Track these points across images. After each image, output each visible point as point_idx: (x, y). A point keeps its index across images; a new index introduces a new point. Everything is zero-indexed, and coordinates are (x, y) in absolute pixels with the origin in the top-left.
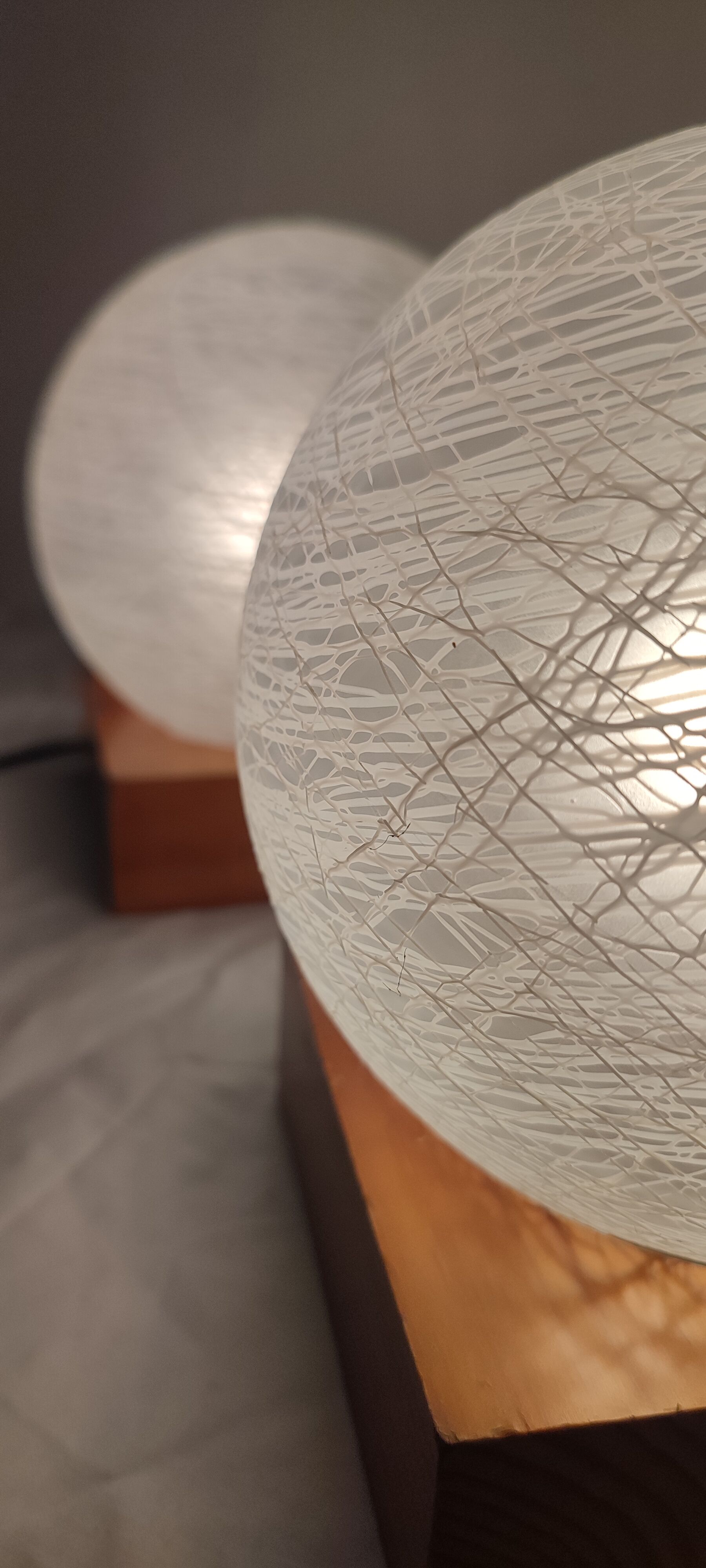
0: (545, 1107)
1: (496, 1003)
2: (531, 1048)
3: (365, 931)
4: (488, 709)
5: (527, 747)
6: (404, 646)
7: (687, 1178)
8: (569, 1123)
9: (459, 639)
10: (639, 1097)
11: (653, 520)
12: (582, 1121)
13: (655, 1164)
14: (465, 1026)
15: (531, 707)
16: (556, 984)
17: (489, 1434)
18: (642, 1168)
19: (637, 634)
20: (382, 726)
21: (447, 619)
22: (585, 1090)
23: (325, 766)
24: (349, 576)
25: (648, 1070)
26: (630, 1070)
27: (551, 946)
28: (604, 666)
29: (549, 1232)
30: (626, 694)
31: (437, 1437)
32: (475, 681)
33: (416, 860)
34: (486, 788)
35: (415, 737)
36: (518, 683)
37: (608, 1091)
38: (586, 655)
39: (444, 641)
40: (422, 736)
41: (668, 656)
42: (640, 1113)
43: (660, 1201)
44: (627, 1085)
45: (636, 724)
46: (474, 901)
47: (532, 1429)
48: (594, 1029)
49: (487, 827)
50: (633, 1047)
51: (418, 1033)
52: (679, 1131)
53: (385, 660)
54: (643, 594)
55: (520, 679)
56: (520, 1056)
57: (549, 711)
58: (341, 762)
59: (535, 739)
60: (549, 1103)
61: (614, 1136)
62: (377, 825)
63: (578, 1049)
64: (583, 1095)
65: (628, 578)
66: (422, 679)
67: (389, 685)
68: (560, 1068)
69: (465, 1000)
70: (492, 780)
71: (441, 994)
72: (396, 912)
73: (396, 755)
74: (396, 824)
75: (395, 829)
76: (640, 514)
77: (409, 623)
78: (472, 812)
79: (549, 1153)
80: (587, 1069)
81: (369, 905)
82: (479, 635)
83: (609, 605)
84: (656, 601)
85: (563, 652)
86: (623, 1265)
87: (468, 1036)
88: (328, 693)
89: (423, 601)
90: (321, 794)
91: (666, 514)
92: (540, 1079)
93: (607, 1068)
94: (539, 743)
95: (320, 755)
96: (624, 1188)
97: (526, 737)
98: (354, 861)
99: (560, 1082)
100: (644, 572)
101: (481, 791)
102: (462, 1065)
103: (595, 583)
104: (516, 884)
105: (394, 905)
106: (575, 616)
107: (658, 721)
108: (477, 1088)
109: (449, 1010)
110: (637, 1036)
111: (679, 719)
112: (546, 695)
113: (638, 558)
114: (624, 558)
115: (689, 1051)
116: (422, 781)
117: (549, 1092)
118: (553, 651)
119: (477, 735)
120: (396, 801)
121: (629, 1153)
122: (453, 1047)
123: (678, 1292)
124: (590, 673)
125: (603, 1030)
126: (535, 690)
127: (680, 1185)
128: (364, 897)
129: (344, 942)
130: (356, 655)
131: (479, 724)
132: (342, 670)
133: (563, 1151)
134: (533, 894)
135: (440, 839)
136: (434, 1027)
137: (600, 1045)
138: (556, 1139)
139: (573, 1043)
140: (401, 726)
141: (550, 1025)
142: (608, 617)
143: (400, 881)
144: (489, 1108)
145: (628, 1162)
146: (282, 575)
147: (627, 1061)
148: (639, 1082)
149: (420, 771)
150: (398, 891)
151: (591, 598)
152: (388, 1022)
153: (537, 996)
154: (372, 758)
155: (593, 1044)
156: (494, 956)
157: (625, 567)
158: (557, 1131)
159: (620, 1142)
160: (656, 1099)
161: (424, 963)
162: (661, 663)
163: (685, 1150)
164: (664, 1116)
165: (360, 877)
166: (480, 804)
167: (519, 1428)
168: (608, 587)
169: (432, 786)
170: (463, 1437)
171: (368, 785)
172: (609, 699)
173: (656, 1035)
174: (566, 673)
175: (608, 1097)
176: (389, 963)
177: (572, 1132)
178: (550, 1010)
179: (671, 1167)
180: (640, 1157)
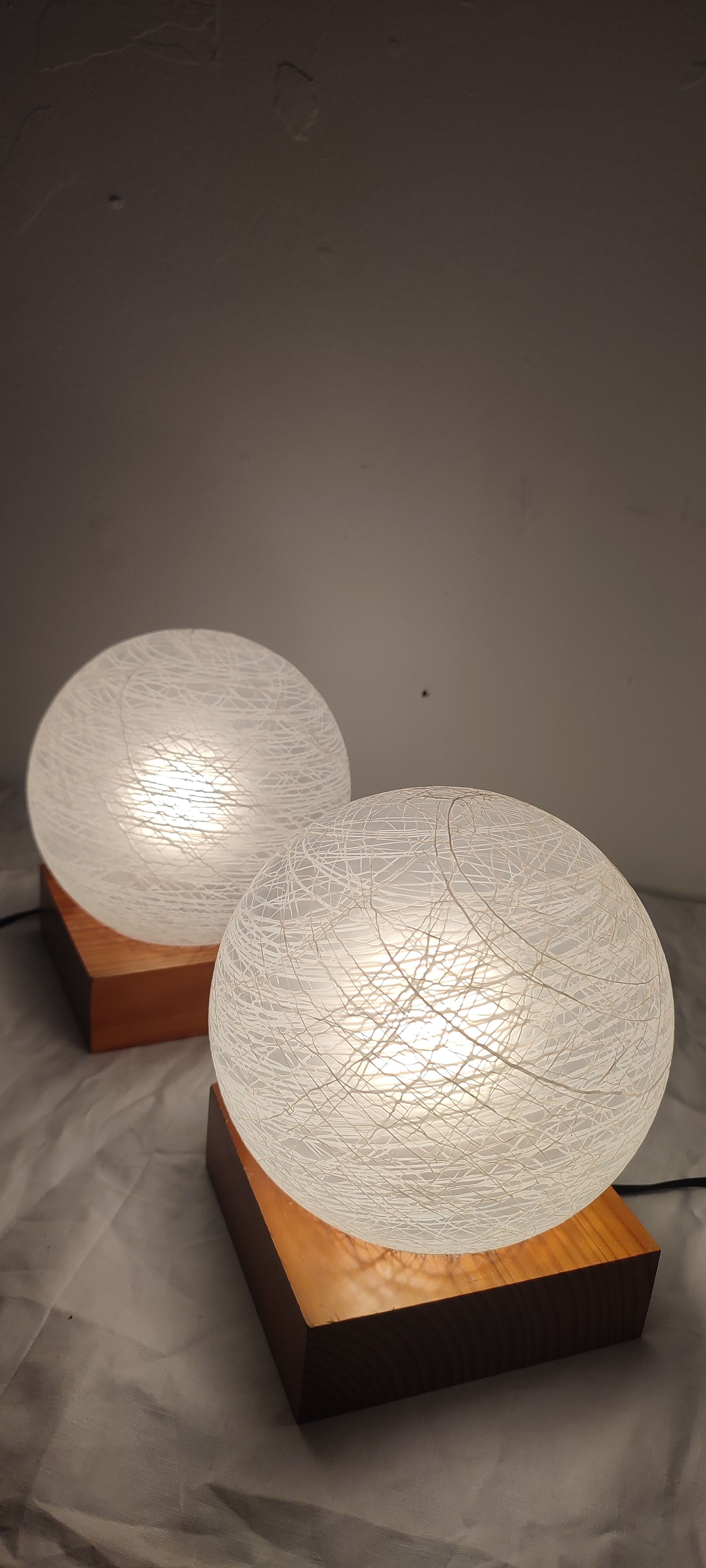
0: (343, 1204)
1: (325, 1171)
2: (338, 1186)
3: (276, 1142)
4: (323, 1080)
5: (336, 1095)
6: (293, 1052)
7: (393, 1227)
8: (352, 1210)
9: (313, 1055)
10: (375, 1203)
11: (375, 1027)
12: (356, 1209)
13: (381, 1222)
14: (314, 1177)
15: (337, 1081)
16: (346, 1167)
17: (325, 1323)
18: (378, 1224)
19: (370, 1063)
20: (285, 1078)
21: (309, 1047)
22: (356, 1200)
23: (262, 1085)
24: (271, 1019)
25: (377, 1194)
26: (371, 1194)
27: (344, 1156)
28: (360, 1073)
29: (346, 1241)
30: (367, 1082)
31: (307, 1326)
32: (318, 1070)
33: (298, 1124)
34: (323, 1105)
35: (297, 1084)
36: (333, 1074)
37: (365, 1200)
38: (354, 1068)
39: (308, 1054)
40: (300, 1084)
41: (380, 1072)
42: (376, 1207)
43: (385, 1234)
44: (371, 1199)
45: (370, 1092)
46: (318, 1140)
47: (341, 1320)
48: (359, 1182)
49: (323, 1118)
50: (372, 1188)
51: (297, 1177)
52: (389, 1213)
53: (286, 1055)
54: (372, 1051)
55: (334, 1072)
56: (335, 1188)
57: (343, 1085)
58: (269, 1086)
59: (339, 1092)
60: (345, 1203)
61: (368, 1214)
62: (283, 1110)
63: (354, 1187)
64: (356, 1201)
65: (367, 1045)
66: (300, 1066)
67: (287, 1064)
68: (348, 1193)
69: (315, 1170)
70: (325, 1103)
71: (306, 1167)
72: (289, 1139)
73: (290, 1088)
74: (290, 1111)
75: (290, 1112)
76: (370, 1023)
77: (295, 1044)
78: (317, 1112)
79: (345, 1218)
80: (357, 1193)
81: (279, 1134)
82: (319, 1055)
83: (362, 1053)
84: (376, 1054)
85: (348, 1066)
86: (376, 1255)
87: (316, 1180)
88: (263, 1059)
89: (300, 1038)
90: (259, 1093)
91: (380, 1025)
92: (341, 1196)
93: (363, 1193)
94: (340, 1094)
95: (259, 1079)
96: (372, 1230)
97: (336, 1092)
98: (272, 1119)
99: (348, 1197)
100: (372, 1044)
101: (321, 1106)
102: (313, 1189)
103: (357, 1045)
104: (334, 1137)
105: (289, 1137)
106: (351, 1055)
107: (377, 1092)
108: (319, 1197)
109: (309, 1172)
110: (373, 1184)
111: (382, 1092)
112: (342, 1079)
113: (371, 1039)
114: (367, 1039)
115: (390, 1189)
116: (300, 1099)
117: (344, 1200)
118: (344, 1066)
119: (319, 1088)
120: (290, 1104)
121: (373, 1219)
122: (310, 1183)
123: (397, 1264)
124: (356, 1074)
125: (362, 1182)
126: (338, 1077)
127: (391, 1229)
128: (278, 1132)
129: (267, 1143)
130: (275, 1049)
131: (320, 1085)
132: (269, 1053)
133: (351, 1218)
134: (339, 1141)
135: (307, 1119)
136: (303, 1176)
137: (361, 1187)
138: (347, 1214)
139: (352, 1185)
140: (292, 1079)
141: (345, 1180)
142: (361, 1057)
143: (292, 1129)
144: (323, 1203)
145: (373, 1222)
146: (240, 1001)
147: (370, 1191)
148: (375, 1198)
149: (300, 1096)
150: (290, 1132)
151: (356, 1050)
152: (284, 1172)
153: (340, 1171)
154: (283, 1088)
155: (359, 1186)
156: (325, 1157)
157: (367, 1042)
158: (348, 1212)
159: (369, 1216)
160: (381, 1203)
161: (300, 1156)
162: (377, 1074)
163: (392, 1219)
164: (384, 1208)
165: (275, 1124)
166: (321, 1110)
167: (336, 1320)
168: (361, 1047)
169: (303, 1101)
170: (316, 1325)
171: (279, 1096)
172: (362, 1083)
173: (379, 1184)
174: (349, 1073)
175: (365, 1202)
176: (286, 1154)
177: (353, 1213)
178: (344, 1175)
179: (387, 1224)
180: (377, 1221)
